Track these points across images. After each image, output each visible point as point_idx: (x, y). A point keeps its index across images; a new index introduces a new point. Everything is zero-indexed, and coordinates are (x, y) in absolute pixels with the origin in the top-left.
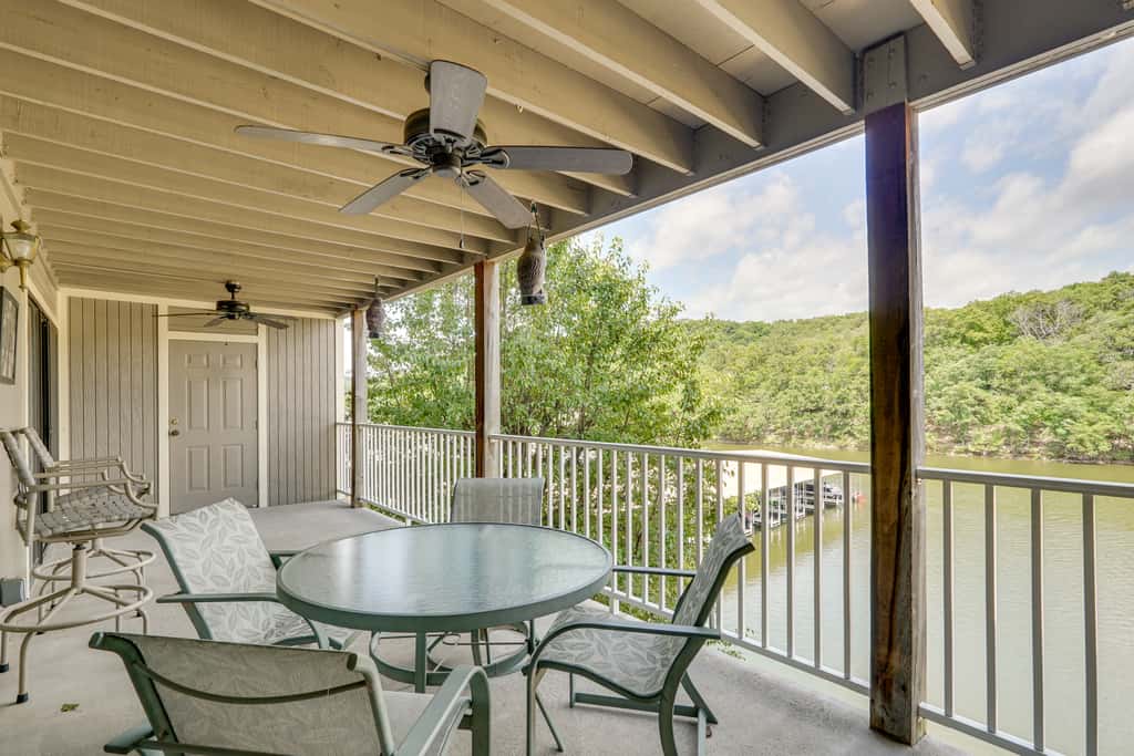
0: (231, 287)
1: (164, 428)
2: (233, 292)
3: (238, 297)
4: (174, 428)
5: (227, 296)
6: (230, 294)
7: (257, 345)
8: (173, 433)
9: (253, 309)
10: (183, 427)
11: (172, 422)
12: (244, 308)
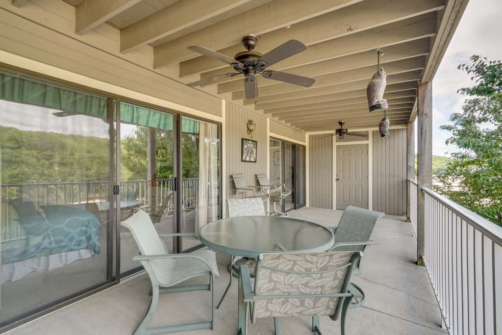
0: (341, 123)
1: (335, 177)
2: (341, 125)
3: (344, 127)
4: (338, 177)
5: (339, 127)
6: (340, 126)
7: (368, 144)
8: (337, 180)
9: (349, 131)
10: (341, 178)
11: (337, 176)
12: (345, 131)
